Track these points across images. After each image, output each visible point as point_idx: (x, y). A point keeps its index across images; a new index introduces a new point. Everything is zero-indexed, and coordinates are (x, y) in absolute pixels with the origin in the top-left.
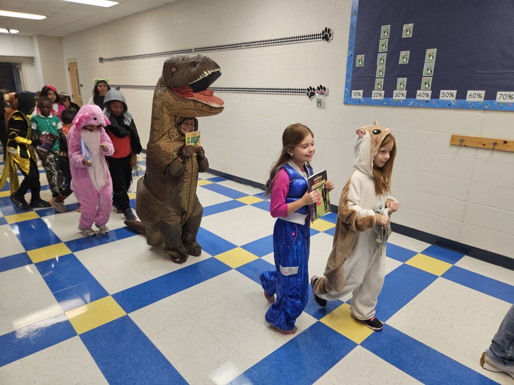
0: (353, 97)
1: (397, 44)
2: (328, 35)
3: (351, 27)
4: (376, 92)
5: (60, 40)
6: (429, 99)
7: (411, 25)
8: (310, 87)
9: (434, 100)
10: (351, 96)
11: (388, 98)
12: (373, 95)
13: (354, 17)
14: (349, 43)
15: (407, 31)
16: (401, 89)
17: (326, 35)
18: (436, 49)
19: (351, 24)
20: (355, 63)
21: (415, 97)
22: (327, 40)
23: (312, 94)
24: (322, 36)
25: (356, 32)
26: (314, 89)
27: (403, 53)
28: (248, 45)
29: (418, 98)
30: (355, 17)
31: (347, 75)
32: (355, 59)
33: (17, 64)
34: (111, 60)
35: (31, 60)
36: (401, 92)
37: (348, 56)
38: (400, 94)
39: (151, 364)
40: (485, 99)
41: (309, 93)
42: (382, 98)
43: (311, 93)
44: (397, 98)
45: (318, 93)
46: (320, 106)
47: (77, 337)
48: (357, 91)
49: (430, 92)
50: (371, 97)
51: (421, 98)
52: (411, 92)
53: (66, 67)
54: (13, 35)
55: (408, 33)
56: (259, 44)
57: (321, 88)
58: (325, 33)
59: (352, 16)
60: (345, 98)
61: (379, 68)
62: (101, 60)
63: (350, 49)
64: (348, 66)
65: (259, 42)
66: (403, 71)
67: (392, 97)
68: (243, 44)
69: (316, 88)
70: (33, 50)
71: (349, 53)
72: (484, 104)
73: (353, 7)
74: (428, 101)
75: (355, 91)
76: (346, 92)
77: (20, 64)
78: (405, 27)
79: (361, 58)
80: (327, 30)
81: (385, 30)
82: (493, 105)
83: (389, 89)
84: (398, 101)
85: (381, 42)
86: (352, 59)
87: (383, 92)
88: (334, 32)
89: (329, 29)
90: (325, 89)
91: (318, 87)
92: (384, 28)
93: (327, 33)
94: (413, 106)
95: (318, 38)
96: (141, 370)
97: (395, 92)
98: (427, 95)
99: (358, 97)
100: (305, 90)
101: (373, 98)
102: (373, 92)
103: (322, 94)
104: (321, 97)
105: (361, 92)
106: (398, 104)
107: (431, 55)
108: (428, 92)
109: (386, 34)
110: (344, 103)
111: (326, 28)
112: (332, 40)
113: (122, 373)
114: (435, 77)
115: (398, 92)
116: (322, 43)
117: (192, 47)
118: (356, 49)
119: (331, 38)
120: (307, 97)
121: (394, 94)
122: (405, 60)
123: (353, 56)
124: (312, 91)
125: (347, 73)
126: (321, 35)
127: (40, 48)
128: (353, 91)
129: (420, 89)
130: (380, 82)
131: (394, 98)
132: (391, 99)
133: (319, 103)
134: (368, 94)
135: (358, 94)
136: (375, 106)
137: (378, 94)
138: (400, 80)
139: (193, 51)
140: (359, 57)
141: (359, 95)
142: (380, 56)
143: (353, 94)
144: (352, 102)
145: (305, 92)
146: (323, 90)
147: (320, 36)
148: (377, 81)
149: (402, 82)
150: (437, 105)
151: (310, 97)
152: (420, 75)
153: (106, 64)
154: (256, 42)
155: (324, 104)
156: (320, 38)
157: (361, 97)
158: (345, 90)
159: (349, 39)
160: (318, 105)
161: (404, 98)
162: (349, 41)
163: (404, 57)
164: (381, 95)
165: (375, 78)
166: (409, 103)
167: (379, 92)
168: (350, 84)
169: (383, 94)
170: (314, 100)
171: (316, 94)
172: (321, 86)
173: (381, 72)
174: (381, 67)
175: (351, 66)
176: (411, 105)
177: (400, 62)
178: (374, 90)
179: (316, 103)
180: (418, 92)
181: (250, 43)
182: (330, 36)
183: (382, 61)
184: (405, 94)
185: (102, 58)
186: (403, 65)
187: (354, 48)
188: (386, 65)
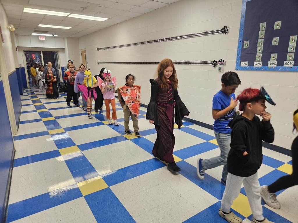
0: (242, 65)
1: (270, 33)
2: (226, 30)
3: (241, 25)
4: (256, 62)
5: (78, 39)
6: (292, 66)
7: (280, 22)
8: (215, 61)
9: (295, 66)
10: (240, 65)
12: (255, 64)
13: (243, 19)
14: (239, 34)
15: (277, 26)
16: (273, 60)
17: (225, 30)
18: (297, 36)
19: (241, 23)
20: (243, 46)
21: (283, 65)
22: (226, 33)
24: (222, 31)
25: (244, 27)
26: (217, 62)
27: (274, 39)
28: (177, 38)
29: (285, 65)
30: (244, 19)
31: (238, 53)
32: (243, 43)
33: (56, 52)
34: (103, 49)
35: (63, 50)
36: (273, 62)
37: (239, 42)
38: (273, 63)
39: (121, 216)
41: (214, 64)
42: (261, 66)
43: (215, 64)
44: (271, 66)
45: (219, 64)
46: (221, 72)
47: (83, 197)
48: (244, 62)
49: (293, 62)
50: (253, 65)
51: (287, 66)
52: (281, 62)
53: (80, 53)
54: (55, 37)
55: (278, 26)
56: (184, 37)
57: (221, 61)
58: (224, 29)
59: (241, 18)
60: (236, 66)
61: (259, 48)
62: (98, 49)
63: (240, 37)
64: (238, 48)
65: (184, 36)
66: (275, 49)
67: (267, 65)
68: (175, 37)
69: (218, 61)
70: (64, 45)
71: (239, 40)
73: (242, 13)
74: (291, 68)
75: (243, 62)
76: (237, 63)
77: (58, 52)
78: (276, 23)
79: (247, 42)
80: (226, 27)
81: (263, 26)
83: (265, 60)
84: (272, 68)
85: (260, 33)
86: (241, 43)
87: (261, 63)
88: (230, 28)
90: (223, 61)
91: (219, 60)
92: (262, 24)
93: (225, 29)
94: (282, 71)
95: (220, 32)
96: (116, 219)
97: (269, 62)
98: (291, 64)
99: (245, 66)
100: (211, 62)
101: (254, 66)
102: (255, 62)
103: (222, 64)
104: (221, 66)
105: (247, 62)
106: (271, 70)
107: (293, 40)
108: (291, 62)
109: (263, 28)
110: (236, 69)
111: (225, 26)
112: (228, 33)
113: (105, 220)
114: (297, 53)
115: (271, 62)
116: (223, 35)
117: (146, 40)
118: (243, 37)
119: (228, 31)
120: (212, 66)
121: (269, 64)
122: (276, 43)
123: (242, 42)
124: (216, 63)
125: (238, 51)
126: (221, 30)
127: (68, 44)
128: (242, 62)
129: (286, 60)
130: (259, 56)
131: (269, 66)
132: (266, 67)
133: (220, 70)
134: (251, 64)
135: (244, 64)
136: (256, 71)
137: (258, 63)
138: (272, 55)
139: (147, 42)
140: (245, 42)
141: (246, 64)
142: (259, 41)
143: (241, 64)
144: (241, 69)
145: (211, 64)
146: (222, 62)
147: (221, 31)
148: (257, 56)
149: (274, 56)
150: (297, 70)
151: (214, 66)
152: (287, 52)
153: (100, 51)
154: (182, 36)
155: (223, 70)
157: (247, 66)
158: (237, 62)
159: (240, 32)
161: (276, 66)
162: (240, 33)
163: (275, 41)
165: (256, 54)
166: (279, 69)
167: (258, 62)
168: (240, 58)
169: (261, 64)
170: (217, 68)
171: (218, 64)
172: (221, 60)
173: (260, 51)
174: (260, 47)
175: (241, 47)
176: (280, 70)
177: (273, 44)
178: (255, 61)
179: (218, 70)
180: (285, 62)
181: (179, 37)
182: (227, 31)
183: (261, 44)
184: (276, 64)
185: (98, 48)
186: (275, 46)
187: (242, 37)
188: (263, 46)
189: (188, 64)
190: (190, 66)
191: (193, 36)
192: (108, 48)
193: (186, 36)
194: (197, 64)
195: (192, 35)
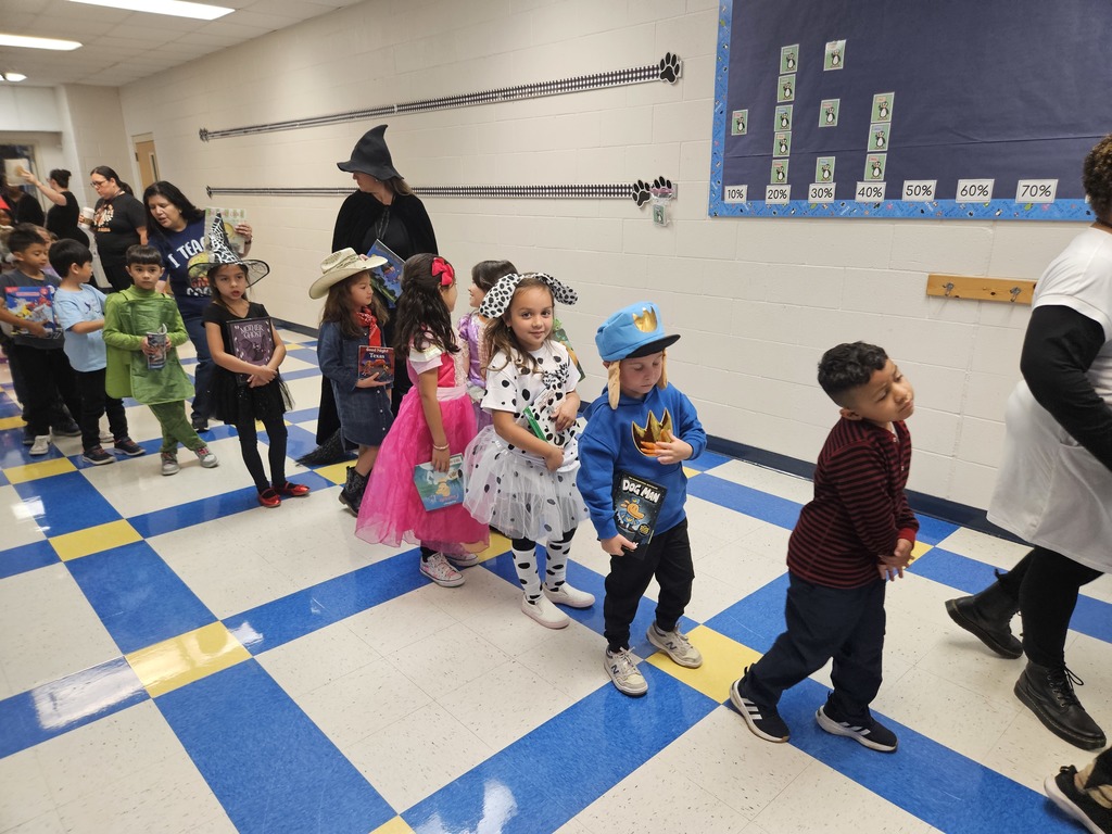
0: (728, 200)
1: (814, 85)
2: (673, 69)
3: (720, 51)
4: (773, 188)
5: (115, 93)
6: (881, 199)
7: (841, 44)
8: (640, 182)
9: (891, 201)
10: (723, 199)
11: (799, 201)
12: (768, 195)
13: (725, 30)
14: (716, 84)
15: (833, 57)
16: (824, 181)
17: (669, 70)
18: (893, 94)
19: (719, 44)
20: (729, 129)
21: (854, 197)
22: (672, 79)
23: (644, 197)
24: (660, 72)
25: (731, 61)
26: (647, 186)
27: (826, 104)
28: (508, 94)
29: (859, 198)
30: (728, 29)
31: (714, 154)
32: (729, 119)
33: (25, 148)
34: (224, 134)
35: (55, 138)
36: (824, 187)
37: (715, 114)
38: (822, 189)
40: (994, 196)
41: (638, 195)
42: (787, 201)
43: (641, 193)
44: (817, 200)
45: (656, 195)
46: (662, 222)
47: (150, 702)
48: (736, 188)
49: (882, 186)
50: (764, 199)
51: (865, 199)
52: (847, 184)
53: (132, 151)
54: (14, 85)
55: (836, 60)
56: (531, 93)
57: (662, 183)
58: (666, 66)
59: (720, 26)
60: (710, 202)
61: (778, 137)
62: (204, 134)
63: (717, 98)
64: (715, 135)
65: (531, 87)
66: (826, 142)
67: (807, 198)
68: (498, 92)
69: (651, 184)
70: (58, 116)
71: (716, 106)
72: (992, 208)
73: (721, 8)
74: (878, 205)
75: (731, 188)
76: (712, 191)
77: (32, 147)
78: (830, 48)
79: (741, 114)
80: (671, 59)
81: (790, 57)
82: (1010, 209)
83: (800, 181)
84: (820, 206)
85: (782, 81)
86: (723, 120)
87: (787, 189)
88: (685, 61)
89: (674, 56)
90: (669, 185)
91: (656, 181)
92: (786, 51)
93: (670, 65)
94: (849, 217)
95: (653, 76)
97: (812, 187)
98: (877, 192)
99: (737, 200)
100: (629, 188)
101: (768, 201)
102: (769, 188)
103: (664, 195)
104: (663, 202)
105: (744, 188)
106: (819, 214)
107: (883, 105)
108: (879, 185)
109: (791, 64)
110: (710, 214)
111: (668, 55)
112: (680, 81)
114: (893, 153)
115: (817, 187)
116: (663, 86)
117: (394, 101)
118: (730, 96)
119: (679, 74)
120: (633, 203)
121: (811, 193)
122: (830, 117)
123: (724, 114)
124: (645, 190)
125: (714, 147)
126: (657, 69)
127: (72, 110)
128: (727, 188)
129: (862, 180)
130: (781, 165)
131: (811, 200)
132: (804, 203)
133: (659, 215)
134: (757, 194)
135: (737, 194)
136: (773, 218)
137: (778, 192)
138: (822, 161)
139: (396, 109)
140: (737, 114)
141: (741, 195)
142: (779, 111)
143: (727, 194)
144: (725, 212)
145: (629, 193)
146: (666, 187)
147: (655, 72)
148: (775, 165)
149: (826, 164)
150: (899, 214)
151: (639, 204)
152: (864, 152)
153: (214, 143)
154: (525, 88)
155: (669, 216)
156: (657, 75)
157: (743, 200)
158: (711, 186)
159: (717, 76)
160: (656, 220)
161: (831, 200)
162: (717, 81)
163: (829, 112)
164: (783, 194)
165: (771, 158)
166: (841, 210)
167: (779, 188)
168: (722, 172)
169: (788, 193)
170: (649, 209)
171: (652, 195)
172: (661, 178)
173: (784, 147)
174: (782, 134)
175: (722, 134)
176: (845, 214)
177: (822, 124)
178: (769, 184)
179: (652, 216)
180: (860, 186)
181: (513, 90)
182: (677, 71)
183: (785, 122)
184: (833, 192)
185: (205, 131)
186: (828, 130)
187: (725, 96)
188: (792, 130)
189: (549, 193)
190: (557, 201)
191: (561, 88)
192: (245, 130)
193: (537, 86)
194: (582, 193)
195: (557, 83)
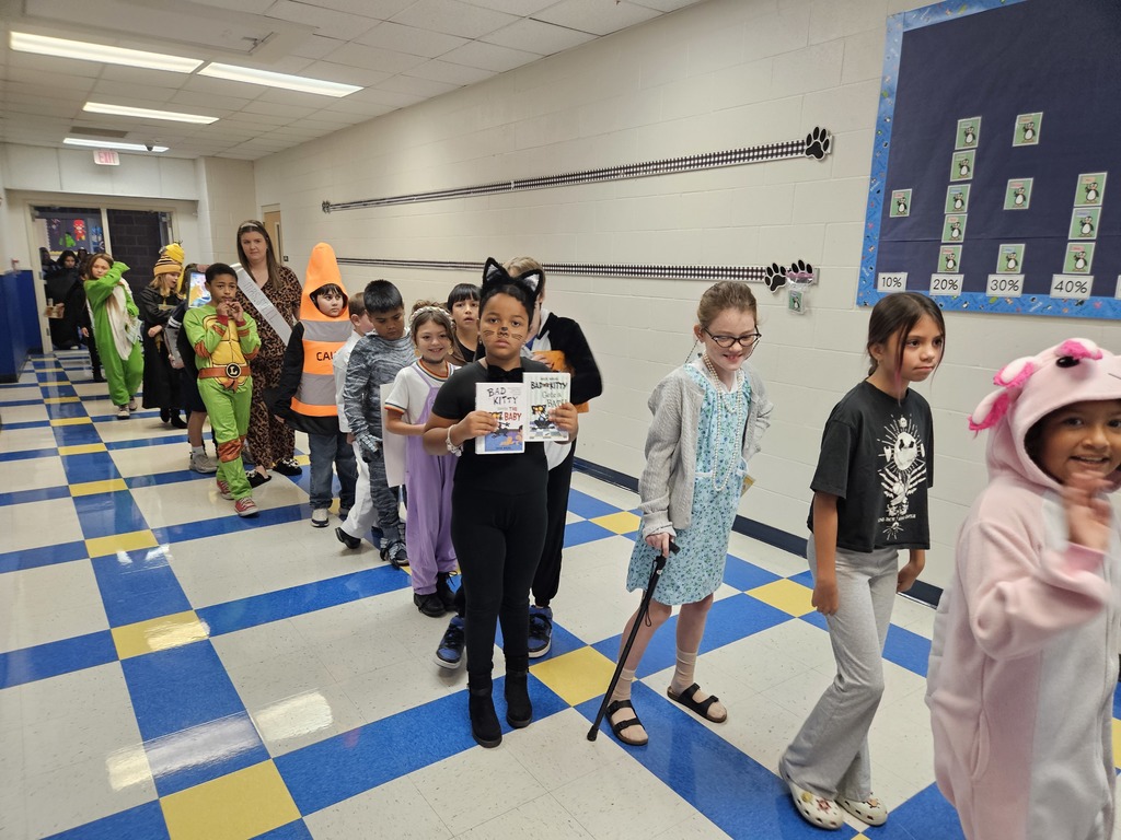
0: (880, 288)
1: (998, 162)
2: (822, 144)
3: (880, 124)
4: (941, 277)
6: (1086, 296)
7: (1036, 118)
8: (774, 265)
9: (1099, 299)
10: (876, 286)
11: (974, 294)
12: (933, 285)
13: (888, 100)
14: (874, 161)
15: (1026, 130)
16: (1009, 271)
17: (817, 145)
18: (1105, 174)
19: (879, 118)
20: (886, 210)
21: (1048, 292)
22: (819, 155)
23: (779, 282)
24: (806, 147)
25: (893, 136)
26: (783, 270)
27: (1014, 184)
28: (631, 171)
29: (1055, 293)
30: (891, 102)
31: (867, 237)
32: (887, 200)
33: (164, 214)
34: (345, 206)
35: (193, 205)
36: (1008, 278)
37: (870, 192)
38: (1006, 280)
41: (771, 279)
42: (958, 292)
43: (775, 277)
44: (998, 293)
45: (793, 279)
46: (798, 309)
48: (892, 275)
49: (1089, 281)
50: (928, 289)
51: (1063, 294)
52: (1038, 276)
55: (1029, 134)
56: (656, 170)
57: (802, 268)
58: (813, 141)
59: (882, 97)
60: (860, 290)
61: (950, 220)
62: (326, 206)
63: (874, 175)
64: (869, 218)
65: (657, 164)
66: (1015, 225)
67: (985, 290)
68: (621, 169)
69: (788, 267)
70: (197, 186)
71: (871, 185)
73: (884, 78)
74: (1082, 303)
75: (887, 275)
76: (862, 277)
78: (1020, 121)
79: (903, 195)
80: (820, 134)
81: (969, 129)
83: (977, 270)
84: (1002, 300)
85: (957, 158)
86: (880, 199)
87: (959, 279)
88: (837, 136)
89: (824, 131)
90: (810, 269)
91: (794, 265)
92: (964, 124)
93: (818, 140)
94: (1042, 314)
95: (797, 152)
97: (991, 278)
98: (1082, 288)
100: (762, 271)
101: (934, 292)
102: (934, 277)
103: (803, 280)
104: (800, 288)
105: (903, 276)
106: (999, 308)
107: (1091, 189)
108: (1083, 279)
109: (970, 138)
110: (858, 303)
111: (817, 129)
112: (829, 157)
114: (1102, 243)
115: (999, 278)
116: (812, 163)
118: (890, 174)
119: (829, 150)
120: (766, 288)
121: (990, 284)
122: (1019, 200)
123: (882, 194)
124: (780, 274)
125: (866, 231)
126: (803, 144)
127: (209, 182)
128: (881, 275)
129: (1060, 272)
130: (951, 253)
131: (990, 292)
132: (980, 296)
133: (796, 302)
134: (919, 282)
135: (894, 282)
137: (946, 282)
138: (1005, 249)
139: (513, 186)
140: (897, 194)
141: (898, 283)
142: (952, 191)
143: (880, 281)
145: (761, 277)
146: (805, 271)
147: (800, 148)
148: (944, 251)
149: (1012, 254)
150: (1110, 313)
151: (773, 289)
152: (1063, 240)
153: (335, 214)
154: (650, 165)
155: (808, 304)
156: (802, 151)
158: (862, 272)
159: (875, 152)
160: (792, 307)
161: (1018, 293)
162: (874, 157)
163: (1018, 193)
164: (953, 285)
165: (939, 243)
166: (1031, 306)
167: (948, 278)
168: (875, 257)
169: (960, 284)
170: (783, 295)
171: (789, 280)
172: (801, 263)
173: (956, 231)
174: (956, 218)
175: (879, 216)
176: (1036, 311)
177: (1008, 205)
178: (936, 272)
179: (787, 302)
180: (1057, 279)
181: (636, 167)
182: (826, 147)
183: (959, 203)
184: (1020, 284)
185: (328, 203)
186: (1016, 214)
187: (884, 174)
188: (968, 212)
189: (669, 274)
191: (690, 165)
192: (365, 203)
193: (664, 163)
194: (706, 275)
195: (686, 160)
